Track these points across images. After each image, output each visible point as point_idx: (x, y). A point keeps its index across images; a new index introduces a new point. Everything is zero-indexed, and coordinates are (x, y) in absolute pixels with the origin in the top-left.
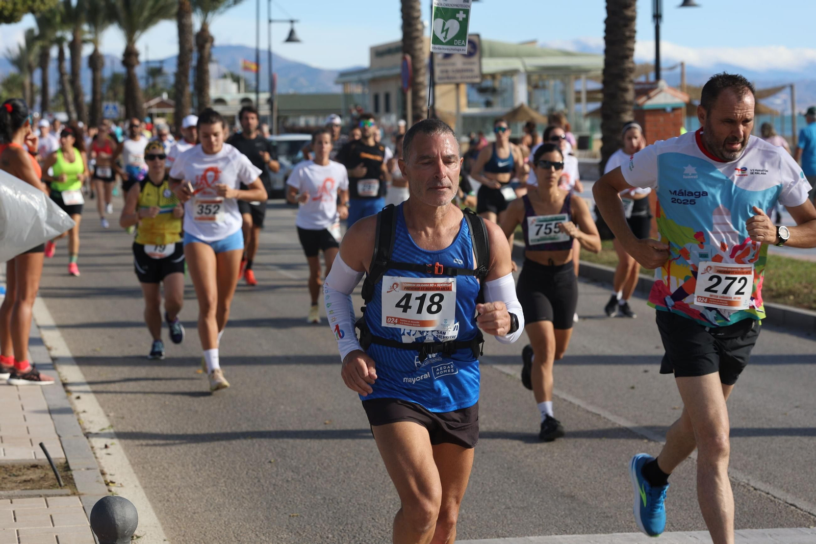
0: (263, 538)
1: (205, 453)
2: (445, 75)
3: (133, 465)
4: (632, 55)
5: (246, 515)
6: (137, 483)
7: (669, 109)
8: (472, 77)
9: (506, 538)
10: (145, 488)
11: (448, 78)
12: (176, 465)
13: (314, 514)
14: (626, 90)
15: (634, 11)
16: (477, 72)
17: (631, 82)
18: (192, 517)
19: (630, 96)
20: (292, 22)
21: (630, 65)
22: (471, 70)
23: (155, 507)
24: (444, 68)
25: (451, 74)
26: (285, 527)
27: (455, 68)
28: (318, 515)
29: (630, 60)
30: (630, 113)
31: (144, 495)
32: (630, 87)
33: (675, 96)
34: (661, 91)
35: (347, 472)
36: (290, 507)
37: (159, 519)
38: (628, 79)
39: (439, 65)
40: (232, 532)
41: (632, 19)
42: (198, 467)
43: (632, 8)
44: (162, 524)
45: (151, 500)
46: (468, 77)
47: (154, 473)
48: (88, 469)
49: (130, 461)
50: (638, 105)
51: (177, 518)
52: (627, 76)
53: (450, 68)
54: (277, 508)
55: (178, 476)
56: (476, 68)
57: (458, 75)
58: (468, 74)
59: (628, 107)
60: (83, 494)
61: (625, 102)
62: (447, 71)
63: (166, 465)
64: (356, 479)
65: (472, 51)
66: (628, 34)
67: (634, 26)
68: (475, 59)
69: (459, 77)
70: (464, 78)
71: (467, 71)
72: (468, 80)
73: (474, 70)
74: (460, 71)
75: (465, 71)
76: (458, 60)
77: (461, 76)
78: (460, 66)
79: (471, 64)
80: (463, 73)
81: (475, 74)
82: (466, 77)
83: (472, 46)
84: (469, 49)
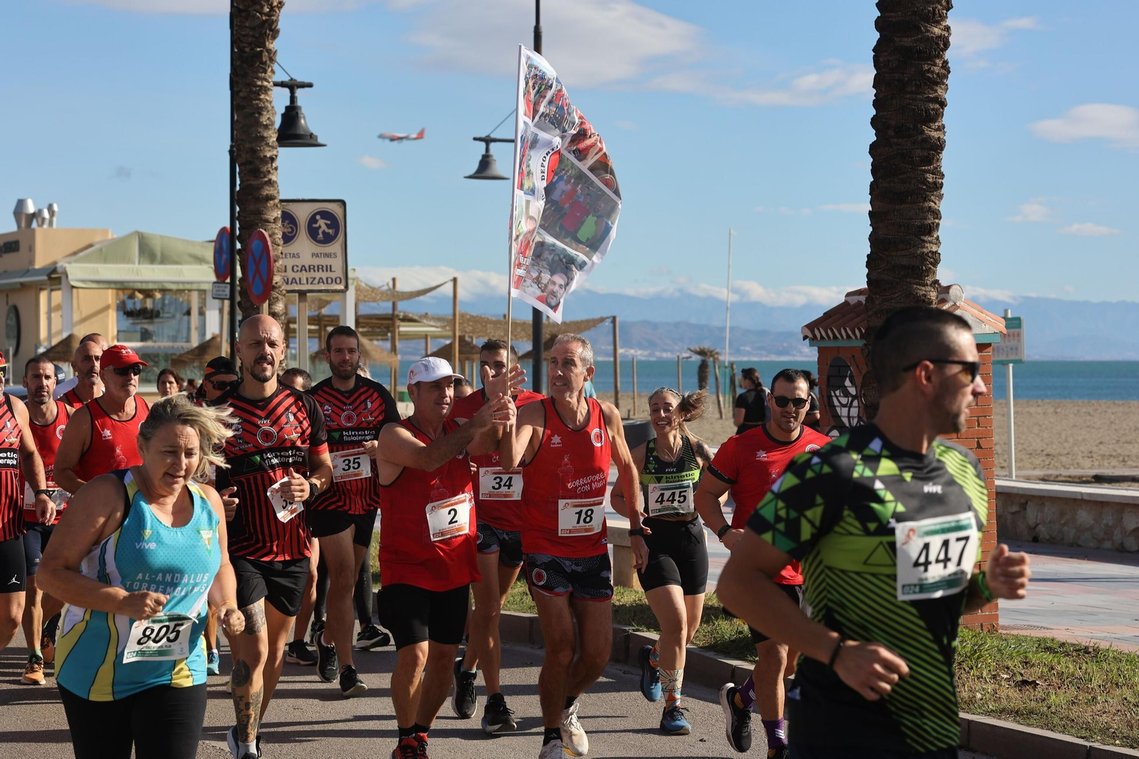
8: (328, 281)
15: (941, 128)
16: (338, 273)
17: (937, 282)
22: (329, 268)
27: (299, 262)
33: (982, 321)
38: (929, 280)
41: (939, 146)
46: (321, 280)
53: (289, 263)
56: (337, 264)
57: (304, 275)
58: (324, 275)
66: (930, 178)
68: (335, 247)
69: (304, 281)
70: (311, 283)
71: (320, 268)
72: (323, 287)
73: (333, 270)
74: (306, 270)
75: (316, 269)
76: (304, 247)
77: (307, 279)
78: (307, 259)
79: (328, 255)
80: (312, 274)
81: (333, 275)
82: (316, 281)
83: (329, 222)
84: (324, 227)
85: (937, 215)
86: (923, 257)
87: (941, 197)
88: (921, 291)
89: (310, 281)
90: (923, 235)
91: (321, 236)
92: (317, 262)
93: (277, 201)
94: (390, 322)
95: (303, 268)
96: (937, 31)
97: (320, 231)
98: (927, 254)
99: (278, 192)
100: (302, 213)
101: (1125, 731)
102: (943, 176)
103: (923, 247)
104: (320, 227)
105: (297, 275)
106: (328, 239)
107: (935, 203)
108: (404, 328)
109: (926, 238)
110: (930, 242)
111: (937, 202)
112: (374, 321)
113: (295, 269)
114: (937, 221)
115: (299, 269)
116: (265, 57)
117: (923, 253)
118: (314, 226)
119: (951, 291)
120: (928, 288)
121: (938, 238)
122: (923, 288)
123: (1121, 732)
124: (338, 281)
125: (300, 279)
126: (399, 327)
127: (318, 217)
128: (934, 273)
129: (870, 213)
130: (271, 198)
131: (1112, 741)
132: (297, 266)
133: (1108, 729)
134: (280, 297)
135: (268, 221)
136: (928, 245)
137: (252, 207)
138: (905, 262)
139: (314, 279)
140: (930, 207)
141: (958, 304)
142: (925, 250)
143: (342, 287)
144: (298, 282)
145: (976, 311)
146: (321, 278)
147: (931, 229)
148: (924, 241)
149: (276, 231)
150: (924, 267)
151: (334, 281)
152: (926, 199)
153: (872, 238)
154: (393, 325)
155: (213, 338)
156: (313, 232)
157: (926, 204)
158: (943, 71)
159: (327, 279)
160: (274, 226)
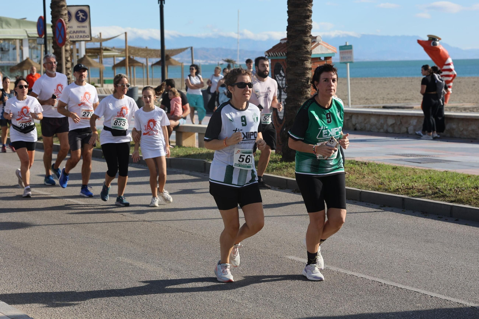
7: (323, 58)
8: (84, 37)
14: (308, 43)
16: (87, 33)
17: (311, 35)
22: (84, 32)
27: (72, 30)
33: (327, 48)
46: (81, 37)
56: (87, 30)
57: (74, 35)
58: (82, 34)
65: (84, 17)
68: (86, 24)
69: (75, 37)
70: (78, 38)
71: (80, 32)
72: (82, 39)
73: (86, 32)
74: (75, 33)
75: (79, 32)
76: (74, 24)
77: (76, 36)
78: (75, 29)
79: (83, 27)
80: (78, 34)
81: (86, 35)
82: (79, 37)
83: (83, 14)
84: (81, 16)
85: (311, 11)
86: (306, 27)
87: (312, 5)
88: (306, 39)
89: (77, 37)
90: (306, 19)
91: (80, 19)
92: (79, 29)
93: (66, 7)
94: (99, 51)
95: (74, 32)
97: (80, 17)
98: (307, 26)
99: (66, 4)
100: (73, 11)
101: (373, 186)
103: (306, 23)
104: (80, 16)
105: (72, 35)
106: (83, 21)
107: (310, 7)
108: (105, 53)
109: (307, 20)
110: (309, 21)
111: (311, 7)
112: (92, 51)
113: (71, 32)
114: (311, 14)
115: (73, 32)
117: (306, 25)
118: (78, 15)
119: (317, 38)
120: (308, 38)
121: (311, 20)
122: (306, 38)
123: (372, 186)
124: (88, 37)
125: (73, 36)
126: (103, 53)
127: (79, 12)
128: (310, 32)
129: (288, 12)
130: (63, 6)
131: (368, 189)
132: (72, 31)
133: (367, 185)
134: (68, 44)
135: (62, 15)
136: (308, 22)
137: (56, 10)
138: (300, 29)
139: (78, 36)
140: (308, 9)
141: (320, 43)
142: (307, 24)
143: (89, 39)
144: (72, 37)
145: (326, 45)
146: (81, 36)
147: (309, 17)
148: (306, 21)
149: (66, 19)
150: (307, 31)
151: (86, 37)
152: (307, 6)
153: (289, 20)
154: (100, 52)
155: (27, 59)
156: (77, 18)
157: (307, 8)
159: (83, 36)
160: (65, 17)
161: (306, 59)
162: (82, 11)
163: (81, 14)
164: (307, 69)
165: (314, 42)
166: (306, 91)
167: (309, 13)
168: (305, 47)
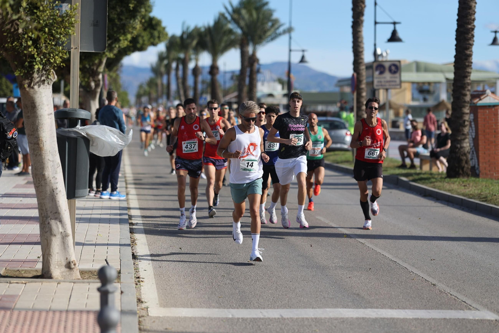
0: (203, 305)
1: (192, 272)
2: (379, 84)
3: (155, 275)
4: (470, 76)
5: (200, 296)
6: (154, 282)
7: (492, 106)
8: (395, 85)
9: (316, 309)
10: (157, 284)
11: (382, 85)
12: (176, 276)
13: (232, 297)
14: (466, 95)
15: (471, 51)
16: (398, 83)
17: (468, 90)
18: (174, 296)
19: (468, 98)
20: (303, 51)
21: (469, 81)
22: (395, 81)
23: (158, 291)
24: (379, 80)
25: (383, 83)
26: (215, 301)
28: (233, 297)
29: (468, 78)
30: (467, 108)
31: (155, 287)
32: (468, 93)
33: (495, 99)
34: (487, 96)
35: (256, 281)
36: (222, 294)
37: (158, 296)
38: (466, 89)
39: (376, 78)
40: (189, 303)
41: (470, 56)
42: (186, 277)
43: (470, 50)
44: (159, 298)
45: (157, 289)
46: (393, 85)
47: (164, 278)
48: (129, 273)
49: (154, 274)
50: (474, 103)
51: (167, 296)
52: (466, 87)
53: (382, 80)
54: (215, 294)
55: (175, 280)
56: (398, 80)
57: (387, 84)
58: (393, 83)
59: (466, 104)
60: (122, 283)
61: (465, 102)
62: (381, 82)
63: (171, 276)
64: (258, 284)
65: (396, 70)
66: (467, 64)
67: (472, 59)
68: (397, 75)
70: (390, 86)
71: (392, 81)
74: (388, 82)
76: (387, 75)
78: (388, 79)
79: (395, 78)
80: (390, 83)
83: (395, 67)
85: (470, 73)
86: (465, 84)
87: (471, 68)
88: (464, 92)
90: (465, 78)
91: (392, 72)
92: (391, 79)
96: (470, 26)
97: (393, 70)
99: (364, 61)
100: (387, 65)
102: (472, 63)
106: (395, 72)
107: (469, 70)
116: (360, 22)
118: (391, 68)
127: (392, 66)
128: (468, 87)
130: (361, 63)
132: (385, 81)
137: (357, 66)
138: (460, 85)
140: (467, 71)
143: (399, 87)
151: (397, 85)
152: (465, 69)
156: (390, 70)
158: (472, 37)
161: (464, 107)
162: (395, 65)
163: (393, 68)
164: (464, 113)
165: (485, 94)
166: (463, 130)
167: (467, 74)
168: (463, 98)
